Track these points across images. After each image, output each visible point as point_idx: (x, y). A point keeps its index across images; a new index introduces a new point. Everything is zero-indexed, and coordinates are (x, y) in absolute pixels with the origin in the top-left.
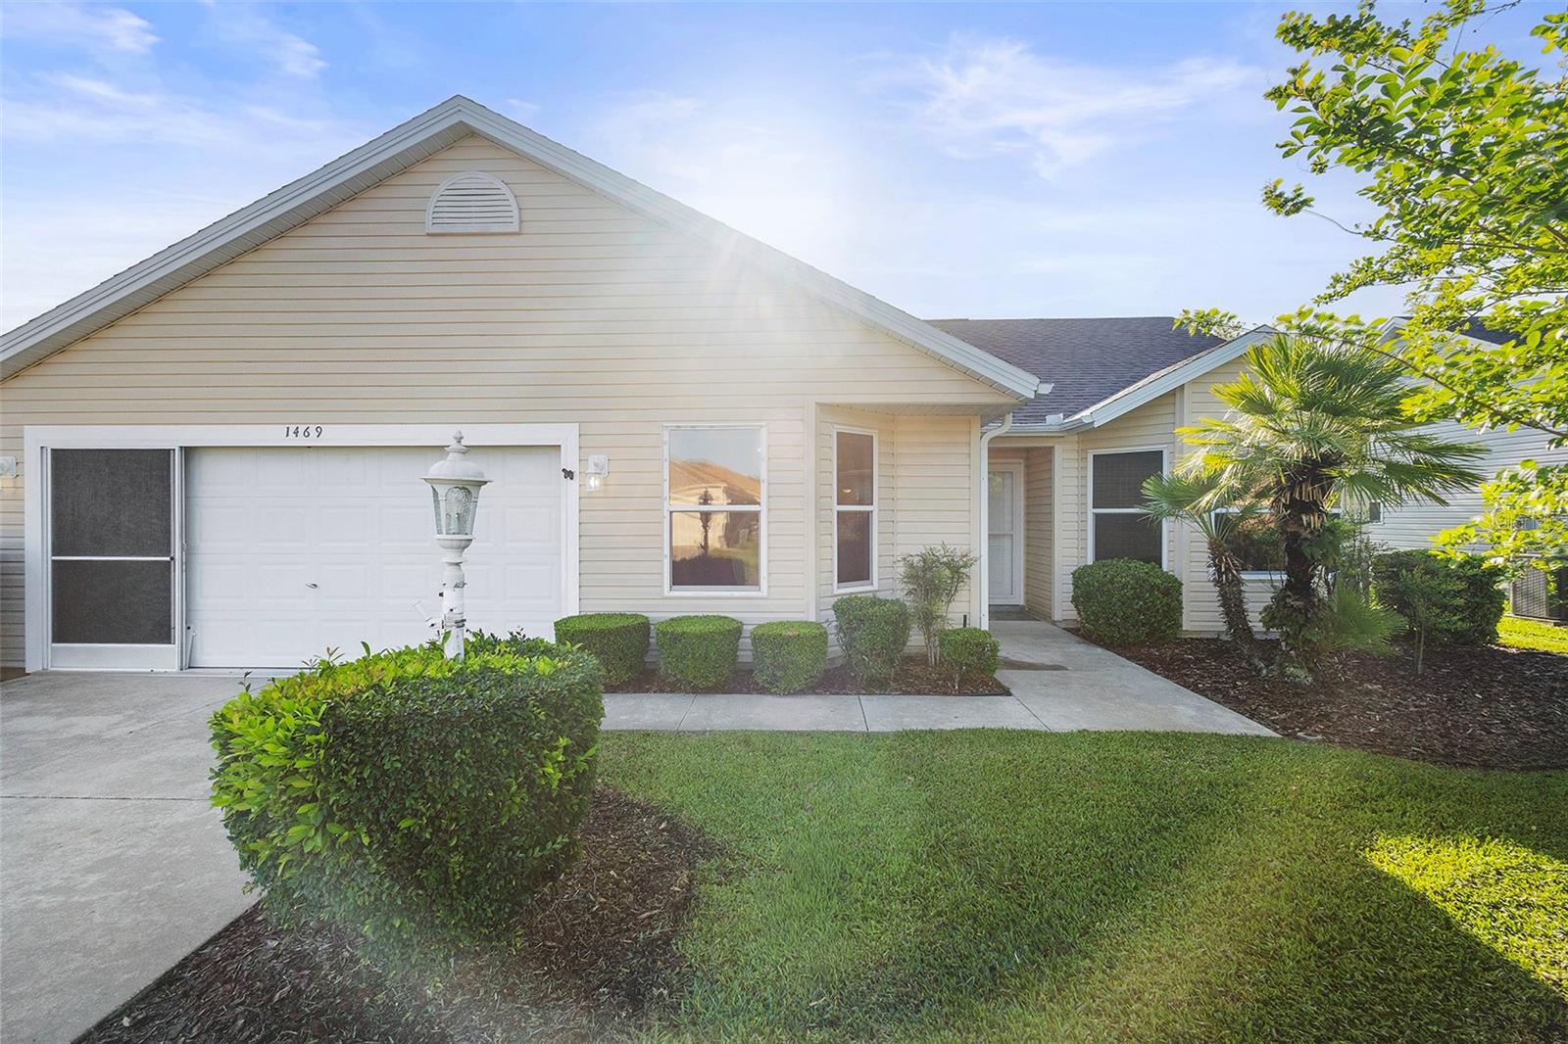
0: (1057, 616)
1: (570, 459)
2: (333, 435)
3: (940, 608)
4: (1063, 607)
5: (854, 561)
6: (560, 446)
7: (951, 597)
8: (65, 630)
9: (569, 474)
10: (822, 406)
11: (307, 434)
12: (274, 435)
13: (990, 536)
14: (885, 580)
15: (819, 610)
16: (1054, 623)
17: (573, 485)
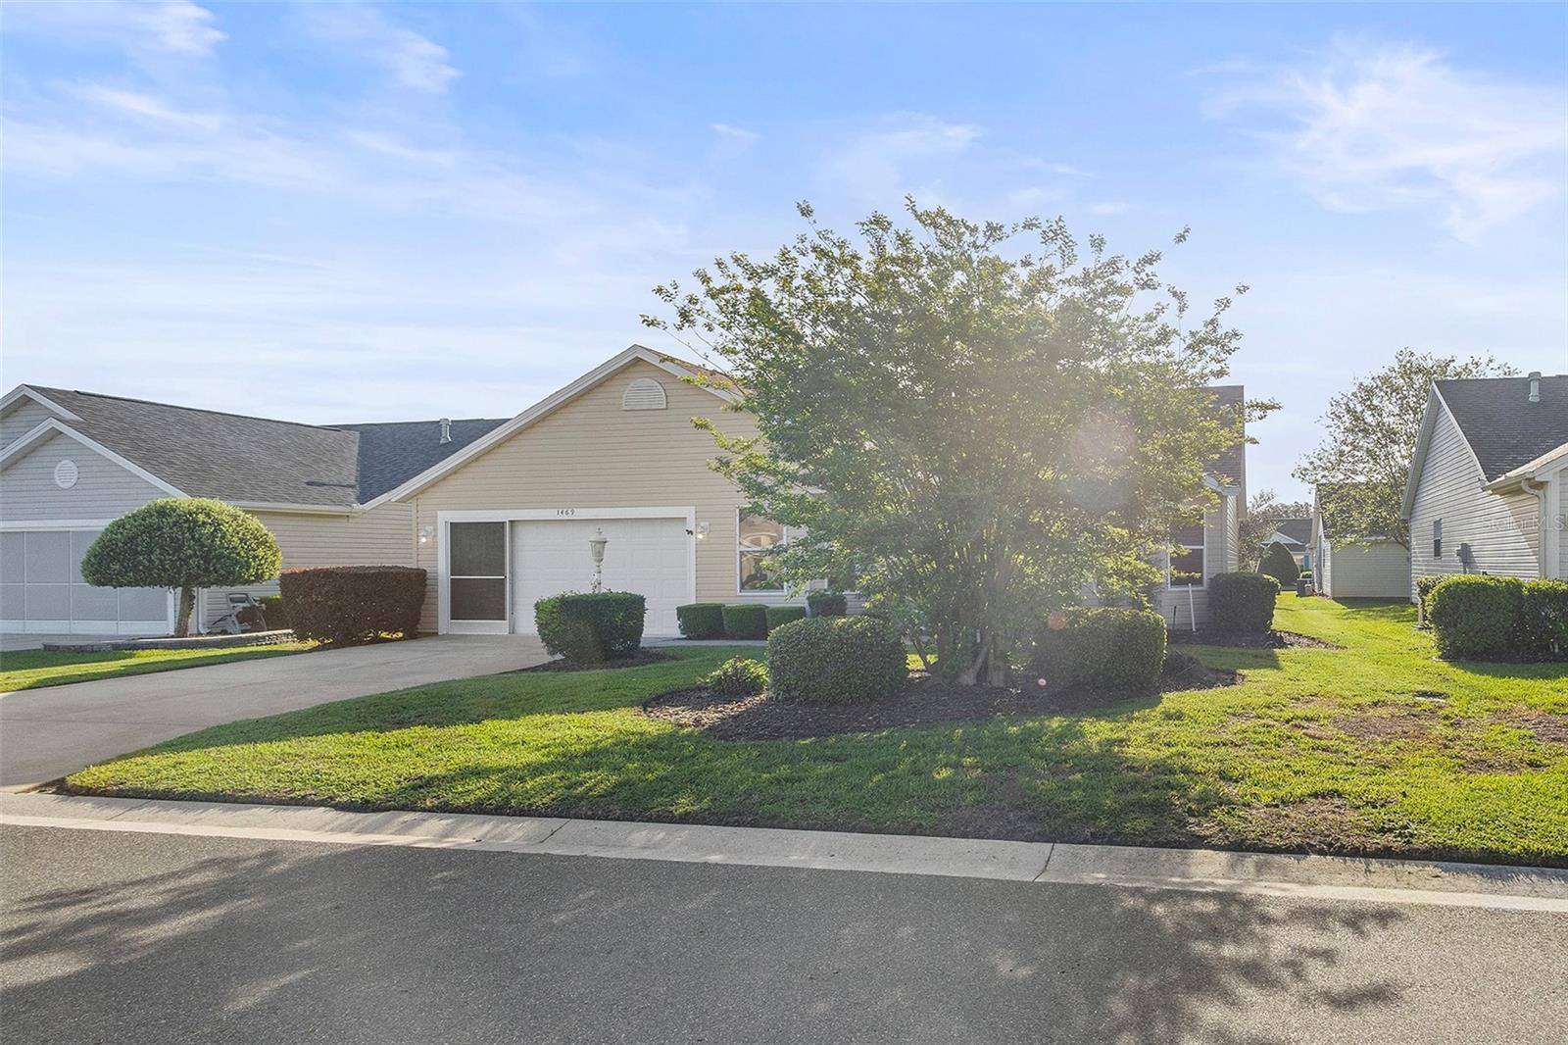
1: (690, 525)
2: (579, 514)
6: (684, 518)
8: (456, 612)
9: (690, 532)
11: (567, 513)
12: (551, 514)
17: (693, 537)
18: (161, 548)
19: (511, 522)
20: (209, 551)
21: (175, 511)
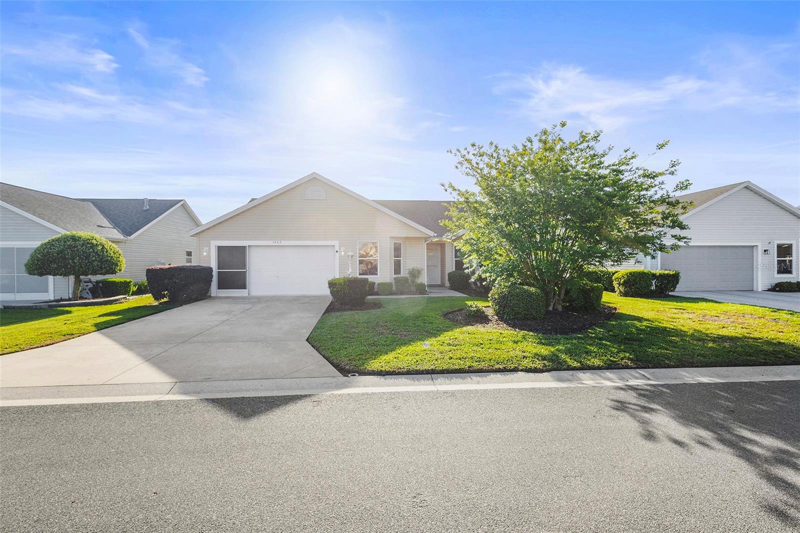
0: (447, 286)
1: (337, 248)
2: (284, 243)
3: (416, 280)
4: (447, 284)
5: (397, 270)
6: (334, 246)
7: (418, 277)
8: (221, 286)
9: (337, 252)
10: (391, 237)
11: (278, 243)
12: (270, 243)
13: (427, 266)
14: (404, 273)
15: (390, 280)
16: (446, 287)
17: (337, 254)
18: (80, 257)
19: (249, 246)
20: (102, 259)
21: (80, 238)
